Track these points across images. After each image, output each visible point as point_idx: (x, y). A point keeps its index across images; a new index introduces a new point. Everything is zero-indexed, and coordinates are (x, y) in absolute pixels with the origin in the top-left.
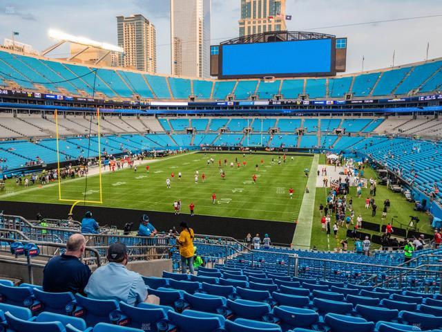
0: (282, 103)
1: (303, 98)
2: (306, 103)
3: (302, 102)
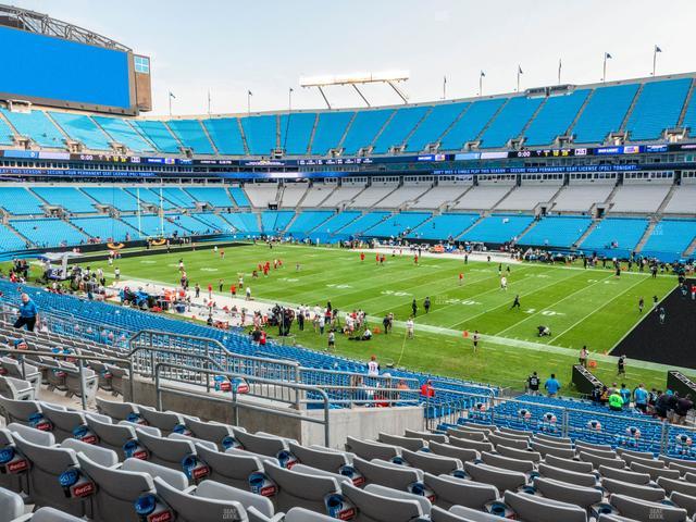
0: (96, 157)
2: (136, 160)
3: (129, 159)
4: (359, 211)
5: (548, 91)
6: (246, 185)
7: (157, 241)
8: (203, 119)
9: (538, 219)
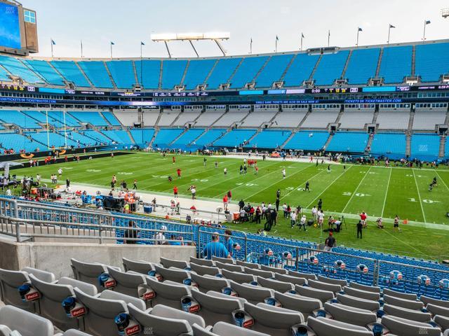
2: (32, 89)
3: (26, 88)
4: (202, 129)
5: (322, 50)
6: (114, 110)
7: (60, 151)
8: (78, 61)
9: (332, 134)
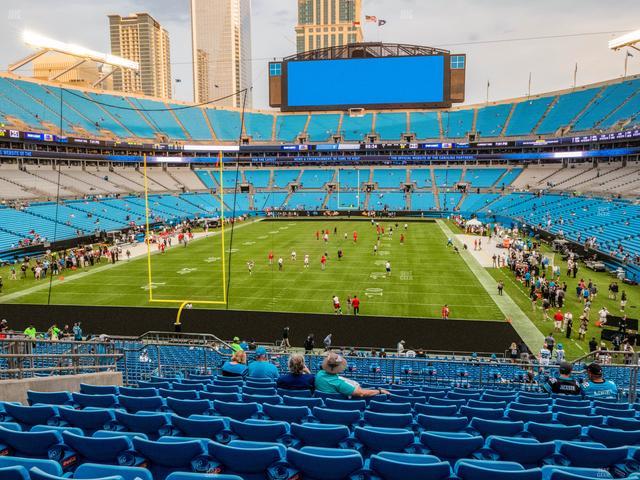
0: (380, 146)
1: (409, 139)
2: (414, 146)
3: (407, 146)
